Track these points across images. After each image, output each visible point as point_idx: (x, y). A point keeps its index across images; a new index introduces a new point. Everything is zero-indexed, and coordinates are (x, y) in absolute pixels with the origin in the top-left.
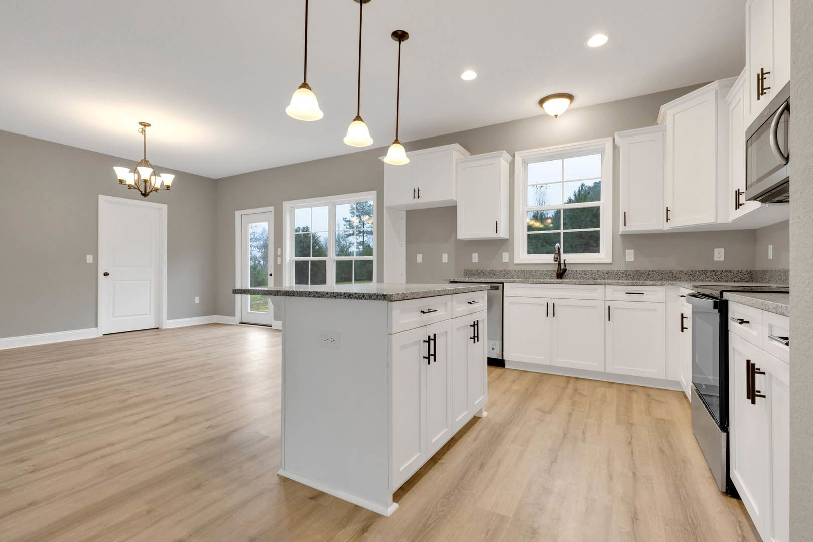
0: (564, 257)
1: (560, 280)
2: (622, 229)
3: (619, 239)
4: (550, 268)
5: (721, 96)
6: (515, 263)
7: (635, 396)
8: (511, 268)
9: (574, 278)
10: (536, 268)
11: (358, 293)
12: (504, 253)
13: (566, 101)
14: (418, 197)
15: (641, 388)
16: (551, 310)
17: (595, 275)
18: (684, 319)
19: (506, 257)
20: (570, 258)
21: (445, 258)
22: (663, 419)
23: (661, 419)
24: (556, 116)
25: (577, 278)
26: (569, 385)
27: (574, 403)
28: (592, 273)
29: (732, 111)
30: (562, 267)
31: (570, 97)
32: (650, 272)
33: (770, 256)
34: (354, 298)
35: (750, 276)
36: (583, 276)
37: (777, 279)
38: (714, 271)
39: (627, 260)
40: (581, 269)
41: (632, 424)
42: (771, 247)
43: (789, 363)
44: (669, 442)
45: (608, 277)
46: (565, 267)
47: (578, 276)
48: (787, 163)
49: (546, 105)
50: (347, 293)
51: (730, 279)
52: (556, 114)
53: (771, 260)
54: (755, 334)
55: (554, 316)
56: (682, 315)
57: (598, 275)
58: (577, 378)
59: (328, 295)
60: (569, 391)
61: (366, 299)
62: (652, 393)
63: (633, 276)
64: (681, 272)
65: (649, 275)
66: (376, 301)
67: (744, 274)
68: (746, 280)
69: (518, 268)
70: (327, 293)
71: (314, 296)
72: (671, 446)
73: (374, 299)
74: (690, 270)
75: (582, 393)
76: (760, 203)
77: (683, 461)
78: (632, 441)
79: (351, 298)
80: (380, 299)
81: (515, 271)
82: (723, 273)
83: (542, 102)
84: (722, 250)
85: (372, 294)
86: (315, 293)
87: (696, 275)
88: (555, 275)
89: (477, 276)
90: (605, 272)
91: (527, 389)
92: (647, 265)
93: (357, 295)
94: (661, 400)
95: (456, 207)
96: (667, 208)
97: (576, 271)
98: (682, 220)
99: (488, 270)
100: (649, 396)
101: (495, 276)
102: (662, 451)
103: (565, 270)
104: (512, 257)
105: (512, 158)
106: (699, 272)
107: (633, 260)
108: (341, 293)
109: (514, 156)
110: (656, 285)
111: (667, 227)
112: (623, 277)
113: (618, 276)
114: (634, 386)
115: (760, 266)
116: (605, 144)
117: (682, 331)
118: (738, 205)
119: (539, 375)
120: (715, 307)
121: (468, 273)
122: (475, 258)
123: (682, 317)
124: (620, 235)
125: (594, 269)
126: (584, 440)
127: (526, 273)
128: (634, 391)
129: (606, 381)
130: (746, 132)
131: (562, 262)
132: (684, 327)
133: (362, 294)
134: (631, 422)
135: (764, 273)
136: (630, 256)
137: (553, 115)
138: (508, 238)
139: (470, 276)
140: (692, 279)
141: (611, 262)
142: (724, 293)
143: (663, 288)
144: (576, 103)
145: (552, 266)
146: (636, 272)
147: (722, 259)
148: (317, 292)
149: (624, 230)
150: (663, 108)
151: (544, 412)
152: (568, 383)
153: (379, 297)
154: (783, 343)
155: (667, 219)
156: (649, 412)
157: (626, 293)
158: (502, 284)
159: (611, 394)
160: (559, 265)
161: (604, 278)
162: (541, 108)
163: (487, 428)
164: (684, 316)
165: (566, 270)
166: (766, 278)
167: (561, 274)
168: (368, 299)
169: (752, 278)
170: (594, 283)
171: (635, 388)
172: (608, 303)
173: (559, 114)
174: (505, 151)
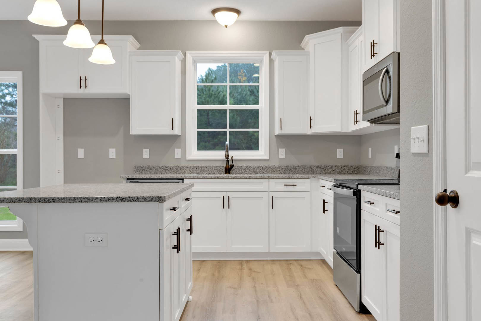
0: (232, 153)
1: (227, 175)
2: (277, 132)
3: (274, 139)
4: (219, 164)
5: (345, 38)
6: (187, 159)
7: (292, 267)
8: (183, 164)
9: (239, 173)
10: (207, 164)
11: (131, 197)
12: (176, 149)
13: (234, 15)
14: (86, 86)
15: (294, 261)
16: (226, 203)
17: (256, 170)
18: (326, 203)
19: (178, 153)
20: (236, 155)
21: (112, 153)
22: (315, 279)
23: (314, 279)
24: (226, 26)
25: (242, 173)
26: (244, 266)
27: (253, 279)
28: (254, 168)
29: (351, 52)
30: (230, 163)
31: (238, 12)
32: (296, 167)
33: (370, 156)
34: (128, 201)
35: (358, 170)
36: (246, 170)
37: (374, 172)
38: (337, 166)
39: (280, 157)
40: (245, 164)
41: (297, 286)
42: (370, 149)
43: (399, 224)
44: (323, 292)
45: (266, 171)
46: (233, 163)
47: (243, 171)
48: (387, 105)
49: (217, 15)
50: (120, 197)
51: (346, 172)
52: (226, 25)
53: (370, 158)
54: (378, 209)
55: (229, 208)
56: (324, 201)
57: (259, 170)
58: (247, 261)
59: (98, 200)
60: (246, 271)
61: (140, 201)
62: (303, 263)
63: (285, 171)
64: (317, 167)
65: (295, 169)
66: (150, 203)
67: (355, 168)
68: (356, 172)
69: (190, 164)
70: (97, 198)
71: (81, 202)
72: (325, 295)
73: (149, 201)
74: (323, 165)
75: (256, 271)
76: (370, 123)
77: (334, 301)
78: (301, 296)
79: (124, 201)
80: (154, 201)
81: (187, 167)
82: (342, 168)
83: (214, 11)
84: (342, 150)
85: (147, 197)
86: (82, 199)
87: (327, 169)
88: (224, 170)
89: (148, 172)
90: (264, 167)
91: (213, 275)
92: (294, 162)
93: (131, 199)
94: (310, 267)
95: (129, 99)
96: (310, 117)
97: (241, 166)
98: (320, 128)
99: (161, 165)
100: (301, 266)
101: (168, 172)
102: (320, 298)
103: (232, 166)
104: (184, 153)
105: (184, 57)
106: (328, 167)
107: (284, 157)
108: (112, 197)
109: (185, 55)
110: (305, 178)
111: (309, 132)
112: (277, 171)
113: (274, 171)
114: (289, 260)
115: (364, 163)
116: (264, 56)
117: (324, 212)
118: (356, 122)
119: (216, 262)
120: (354, 195)
121: (139, 169)
122: (146, 153)
123: (324, 202)
124: (276, 136)
125: (255, 164)
126: (272, 301)
127: (198, 169)
128: (291, 264)
129: (269, 259)
130: (363, 75)
131: (230, 158)
132: (326, 209)
133: (137, 198)
134: (296, 284)
135: (366, 167)
136: (282, 153)
137: (224, 25)
138: (181, 135)
139: (141, 173)
140: (324, 172)
141: (268, 159)
142: (359, 185)
143: (309, 180)
144: (243, 17)
145: (221, 162)
146: (287, 167)
147: (342, 157)
148: (84, 198)
149: (280, 133)
150: (307, 37)
151: (235, 289)
152: (242, 265)
153: (154, 199)
154: (394, 213)
155: (311, 126)
156: (305, 277)
157: (284, 185)
158: (182, 180)
159: (276, 268)
160: (228, 161)
161: (263, 172)
162: (213, 16)
163: (198, 307)
164: (326, 202)
165: (234, 165)
166: (367, 172)
167: (229, 170)
168: (142, 202)
169: (359, 171)
170: (261, 178)
171: (291, 262)
172: (272, 194)
173: (229, 25)
174: (180, 51)
